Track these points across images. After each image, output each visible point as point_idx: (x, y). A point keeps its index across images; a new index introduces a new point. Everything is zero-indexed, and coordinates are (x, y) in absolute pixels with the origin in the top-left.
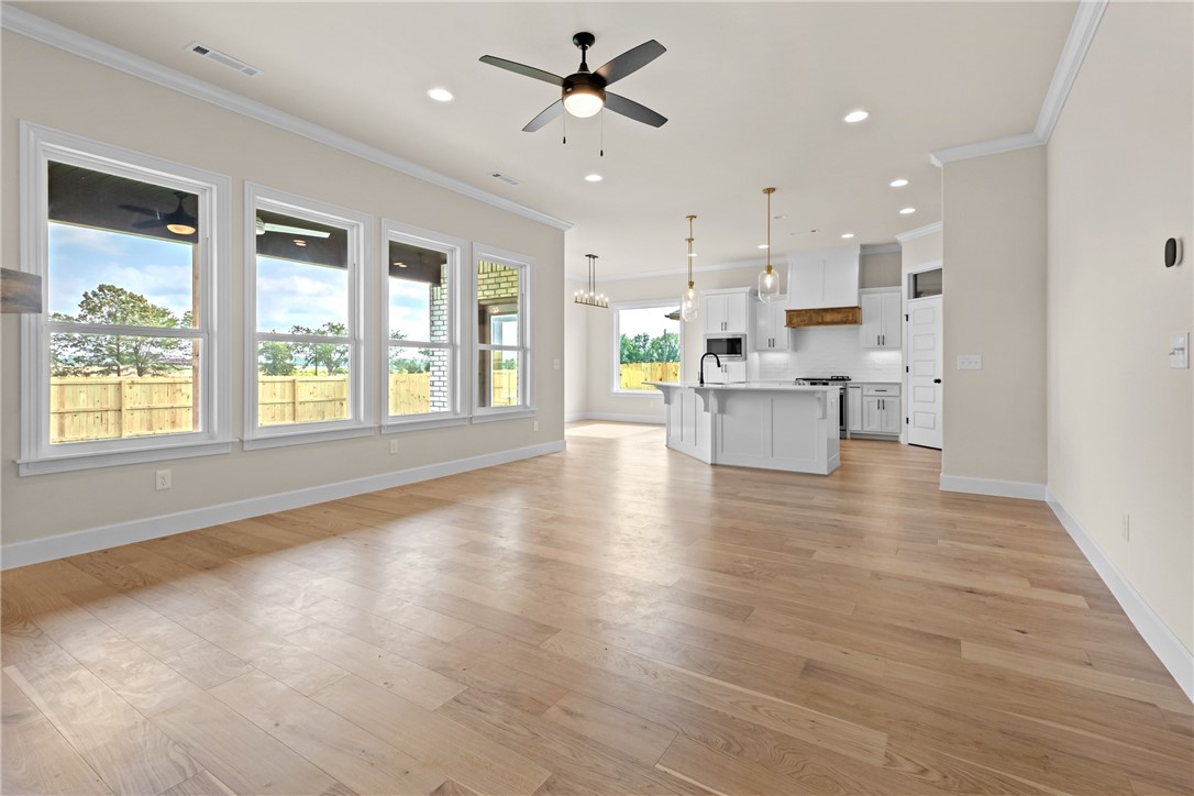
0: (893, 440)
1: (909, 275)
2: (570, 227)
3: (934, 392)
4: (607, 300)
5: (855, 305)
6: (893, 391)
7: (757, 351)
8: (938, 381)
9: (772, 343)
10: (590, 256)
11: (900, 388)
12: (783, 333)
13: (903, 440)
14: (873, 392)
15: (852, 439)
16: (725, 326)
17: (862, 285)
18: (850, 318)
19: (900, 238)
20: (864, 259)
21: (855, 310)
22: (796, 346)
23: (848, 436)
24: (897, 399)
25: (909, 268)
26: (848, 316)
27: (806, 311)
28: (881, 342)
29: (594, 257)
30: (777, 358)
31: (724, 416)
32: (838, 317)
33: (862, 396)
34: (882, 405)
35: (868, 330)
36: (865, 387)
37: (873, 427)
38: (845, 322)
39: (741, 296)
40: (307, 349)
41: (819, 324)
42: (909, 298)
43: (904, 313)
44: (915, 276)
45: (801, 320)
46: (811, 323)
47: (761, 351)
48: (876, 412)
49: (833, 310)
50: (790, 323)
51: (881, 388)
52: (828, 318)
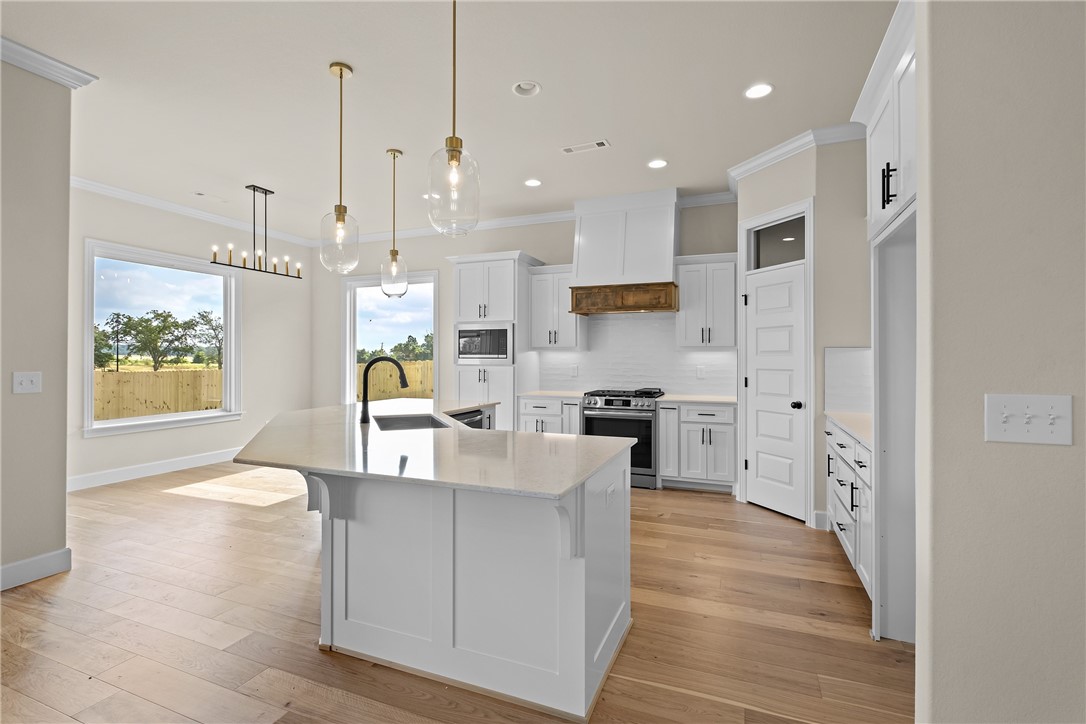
0: (725, 495)
1: (749, 231)
2: (87, 82)
3: (791, 421)
4: (299, 265)
5: (670, 279)
6: (725, 416)
7: (534, 349)
8: (797, 405)
9: (553, 337)
10: (255, 188)
11: (735, 410)
12: (569, 323)
13: (740, 495)
14: (695, 417)
15: (665, 488)
16: (483, 311)
17: (679, 250)
18: (662, 300)
19: (735, 173)
20: (681, 214)
21: (669, 287)
22: (589, 343)
23: (659, 485)
24: (732, 428)
25: (749, 220)
26: (659, 298)
27: (600, 288)
28: (707, 336)
29: (266, 192)
30: (565, 359)
31: (351, 523)
32: (645, 298)
33: (680, 422)
34: (708, 437)
35: (688, 319)
36: (684, 408)
37: (695, 472)
38: (652, 307)
39: (507, 266)
40: (129, 338)
41: (618, 308)
42: (749, 269)
43: (741, 292)
44: (758, 233)
45: (592, 302)
46: (607, 308)
47: (540, 349)
48: (699, 448)
49: (638, 287)
50: (577, 307)
51: (707, 410)
52: (631, 300)
